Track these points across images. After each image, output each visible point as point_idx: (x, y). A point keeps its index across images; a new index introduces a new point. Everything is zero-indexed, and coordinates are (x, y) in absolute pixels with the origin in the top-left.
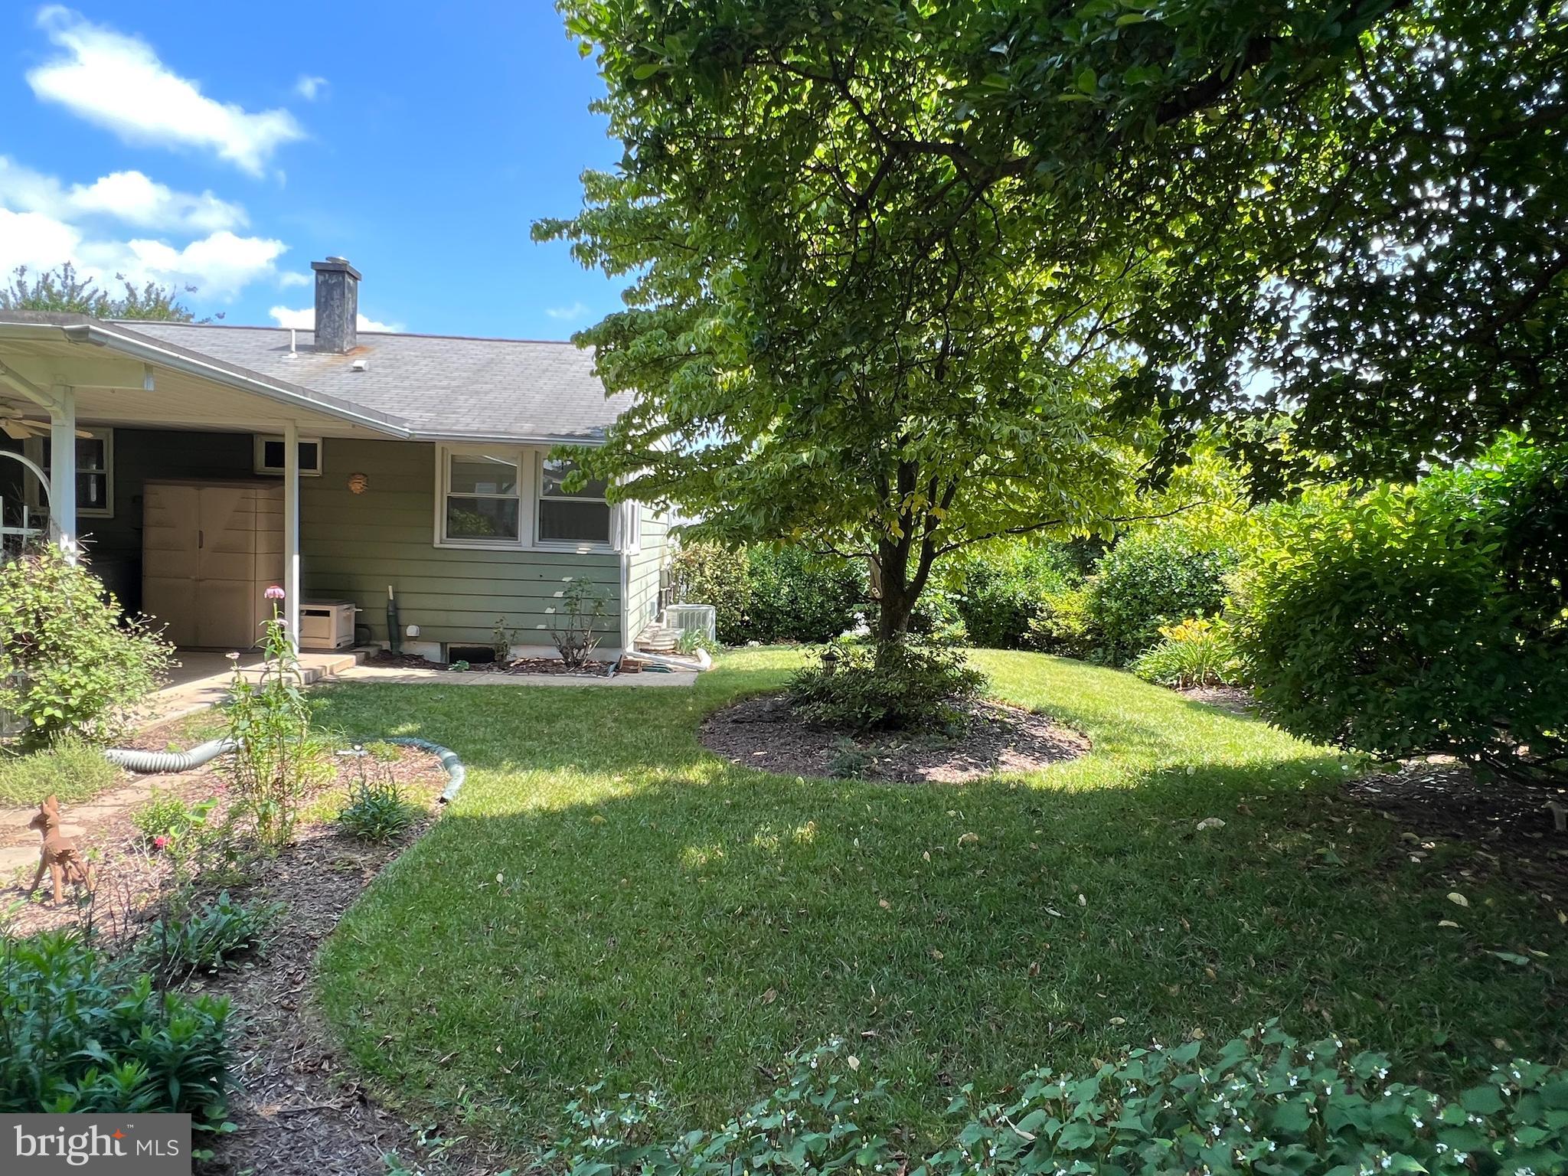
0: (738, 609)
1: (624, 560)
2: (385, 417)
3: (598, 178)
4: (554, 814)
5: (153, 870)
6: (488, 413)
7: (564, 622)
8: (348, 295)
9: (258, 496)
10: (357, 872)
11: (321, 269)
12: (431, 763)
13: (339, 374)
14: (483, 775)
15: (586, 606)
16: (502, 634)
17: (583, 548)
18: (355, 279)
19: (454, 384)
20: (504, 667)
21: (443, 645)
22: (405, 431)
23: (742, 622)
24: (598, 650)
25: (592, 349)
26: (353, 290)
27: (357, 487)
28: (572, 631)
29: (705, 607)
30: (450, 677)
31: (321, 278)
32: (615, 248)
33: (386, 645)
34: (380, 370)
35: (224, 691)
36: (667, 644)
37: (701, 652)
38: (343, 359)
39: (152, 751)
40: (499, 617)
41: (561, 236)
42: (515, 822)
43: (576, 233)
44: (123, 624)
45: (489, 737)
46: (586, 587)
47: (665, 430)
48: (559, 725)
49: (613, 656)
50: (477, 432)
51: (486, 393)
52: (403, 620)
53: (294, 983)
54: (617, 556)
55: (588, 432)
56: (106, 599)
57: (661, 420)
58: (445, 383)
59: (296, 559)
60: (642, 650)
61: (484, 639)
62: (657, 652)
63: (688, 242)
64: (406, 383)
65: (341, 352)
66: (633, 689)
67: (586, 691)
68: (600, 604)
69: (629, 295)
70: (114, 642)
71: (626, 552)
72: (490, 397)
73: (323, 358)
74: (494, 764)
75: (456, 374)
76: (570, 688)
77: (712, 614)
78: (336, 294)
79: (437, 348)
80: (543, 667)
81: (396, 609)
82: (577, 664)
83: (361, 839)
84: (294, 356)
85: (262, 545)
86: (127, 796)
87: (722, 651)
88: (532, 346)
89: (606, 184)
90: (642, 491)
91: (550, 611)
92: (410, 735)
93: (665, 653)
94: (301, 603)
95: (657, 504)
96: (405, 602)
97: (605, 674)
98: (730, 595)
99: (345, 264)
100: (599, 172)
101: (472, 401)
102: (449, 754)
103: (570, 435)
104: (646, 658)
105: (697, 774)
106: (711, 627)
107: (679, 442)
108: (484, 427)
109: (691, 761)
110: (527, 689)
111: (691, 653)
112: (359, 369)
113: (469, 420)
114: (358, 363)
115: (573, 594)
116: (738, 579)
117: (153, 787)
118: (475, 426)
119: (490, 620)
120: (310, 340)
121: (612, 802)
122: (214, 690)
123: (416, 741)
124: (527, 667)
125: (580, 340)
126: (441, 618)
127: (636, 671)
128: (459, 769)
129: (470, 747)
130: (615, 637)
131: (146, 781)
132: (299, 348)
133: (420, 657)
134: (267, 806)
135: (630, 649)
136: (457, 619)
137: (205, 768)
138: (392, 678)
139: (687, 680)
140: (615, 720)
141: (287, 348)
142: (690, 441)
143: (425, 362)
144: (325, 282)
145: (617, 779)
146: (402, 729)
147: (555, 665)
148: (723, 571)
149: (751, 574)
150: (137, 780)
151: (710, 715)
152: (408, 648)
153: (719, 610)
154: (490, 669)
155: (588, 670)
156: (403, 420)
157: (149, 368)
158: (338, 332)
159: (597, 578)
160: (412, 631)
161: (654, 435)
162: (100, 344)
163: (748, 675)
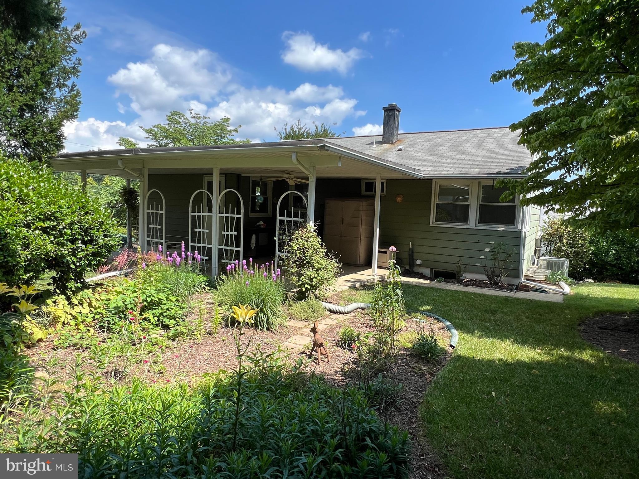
0: (582, 262)
1: (523, 234)
2: (414, 170)
3: (522, 45)
4: (511, 364)
5: (347, 355)
6: (456, 165)
7: (490, 263)
8: (396, 119)
9: (364, 204)
10: (423, 374)
11: (386, 110)
12: (441, 326)
13: (392, 152)
14: (467, 337)
15: (502, 256)
16: (460, 267)
17: (501, 228)
18: (399, 111)
19: (440, 152)
20: (460, 282)
21: (431, 269)
22: (421, 175)
23: (585, 268)
24: (507, 278)
25: (520, 131)
26: (398, 117)
27: (399, 200)
28: (494, 268)
29: (562, 260)
30: (436, 284)
31: (386, 113)
32: (536, 78)
33: (408, 267)
34: (408, 149)
35: (352, 282)
36: (542, 277)
37: (563, 284)
38: (393, 146)
39: (334, 304)
40: (458, 259)
41: (506, 78)
42: (490, 363)
43: (514, 75)
44: (327, 255)
45: (465, 318)
46: (502, 247)
47: (556, 169)
48: (498, 316)
49: (515, 282)
50: (453, 174)
51: (455, 156)
52: (415, 257)
53: (412, 422)
54: (520, 232)
55: (507, 171)
56: (322, 245)
57: (555, 163)
58: (436, 152)
59: (378, 229)
60: (527, 280)
61: (451, 268)
62: (535, 281)
63: (581, 69)
64: (420, 154)
65: (392, 143)
66: (531, 301)
67: (507, 299)
68: (510, 256)
69: (538, 102)
70: (324, 262)
71: (524, 230)
72: (457, 157)
73: (386, 146)
74: (470, 332)
75: (440, 148)
76: (497, 296)
77: (567, 263)
78: (392, 119)
79: (431, 137)
80: (479, 284)
81: (413, 252)
82: (496, 284)
83: (423, 359)
84: (375, 146)
85: (363, 223)
86: (329, 321)
87: (575, 284)
88: (474, 132)
89: (528, 48)
90: (539, 201)
91: (483, 257)
92: (428, 311)
93: (540, 282)
94: (379, 248)
95: (547, 207)
96: (417, 249)
97: (512, 290)
98: (577, 254)
99: (396, 106)
100: (522, 42)
101: (449, 160)
102: (449, 323)
103: (498, 173)
104: (532, 284)
105: (586, 355)
106: (566, 270)
107: (563, 175)
108: (457, 171)
109: (582, 349)
110: (474, 294)
111: (555, 283)
112: (400, 150)
113: (449, 169)
114: (400, 147)
115: (496, 250)
116: (582, 245)
117: (337, 319)
118: (451, 172)
119: (455, 260)
120: (381, 139)
121: (539, 363)
122: (349, 281)
123: (433, 315)
124: (470, 283)
125: (514, 127)
126: (431, 257)
127: (528, 291)
128: (455, 332)
129: (457, 321)
130: (516, 272)
131: (334, 316)
132: (377, 143)
133: (422, 273)
134: (387, 337)
135: (523, 279)
136: (438, 258)
137: (352, 314)
138: (412, 282)
139: (559, 299)
140: (527, 317)
141: (372, 143)
142: (570, 174)
143: (426, 144)
144: (387, 115)
145: (539, 351)
146: (425, 308)
147: (484, 283)
148: (574, 241)
149: (591, 243)
150: (331, 315)
151: (582, 322)
152: (416, 269)
153: (570, 261)
154: (453, 282)
155: (502, 287)
156: (421, 170)
157: (340, 157)
158: (392, 135)
159: (508, 243)
160: (419, 262)
161: (549, 171)
162: (328, 150)
163: (596, 299)
